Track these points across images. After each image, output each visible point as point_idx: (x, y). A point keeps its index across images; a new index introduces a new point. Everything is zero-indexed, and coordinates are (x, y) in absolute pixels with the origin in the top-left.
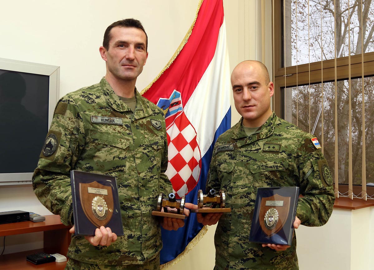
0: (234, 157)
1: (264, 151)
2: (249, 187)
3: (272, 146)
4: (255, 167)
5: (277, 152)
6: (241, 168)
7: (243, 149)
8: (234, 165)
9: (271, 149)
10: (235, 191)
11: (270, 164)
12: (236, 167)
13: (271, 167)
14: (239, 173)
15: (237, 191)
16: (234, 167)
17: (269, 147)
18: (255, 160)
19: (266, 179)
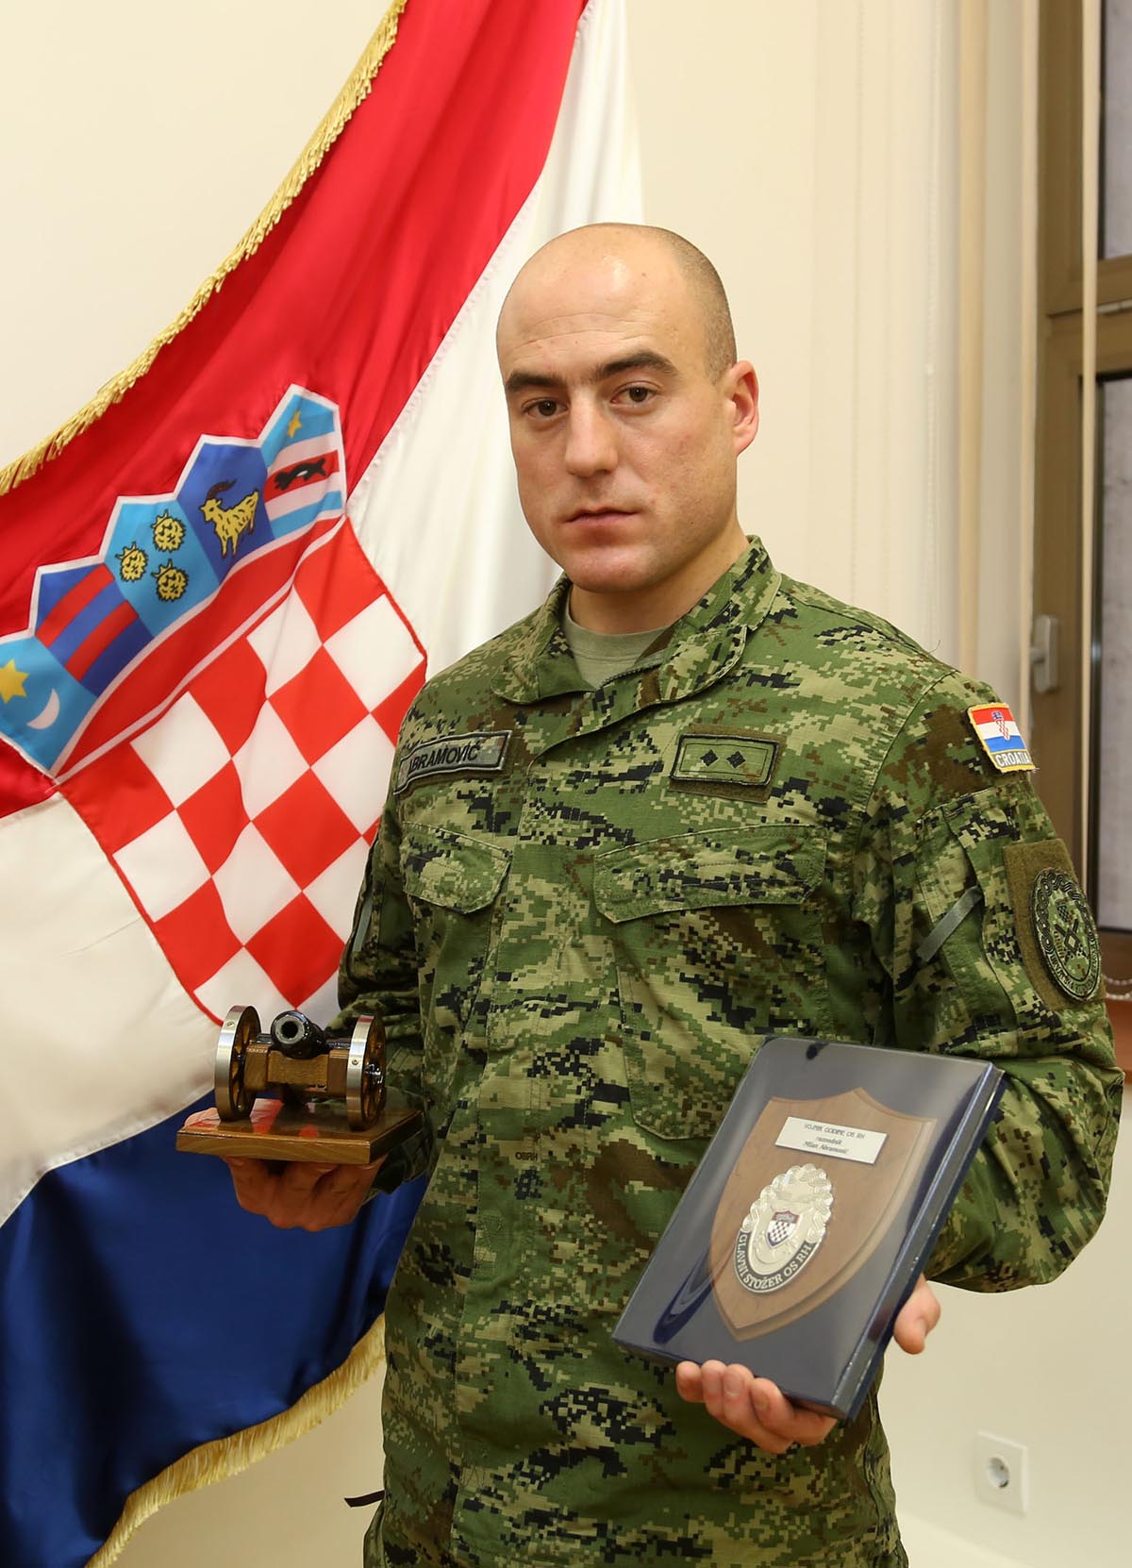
0: (505, 817)
1: (678, 784)
2: (592, 1006)
3: (723, 752)
4: (626, 881)
5: (756, 791)
6: (543, 888)
7: (558, 772)
8: (500, 866)
9: (722, 768)
10: (503, 1027)
11: (715, 863)
12: (514, 879)
13: (718, 884)
14: (529, 920)
15: (517, 1029)
16: (504, 882)
17: (709, 758)
18: (626, 838)
19: (693, 957)
